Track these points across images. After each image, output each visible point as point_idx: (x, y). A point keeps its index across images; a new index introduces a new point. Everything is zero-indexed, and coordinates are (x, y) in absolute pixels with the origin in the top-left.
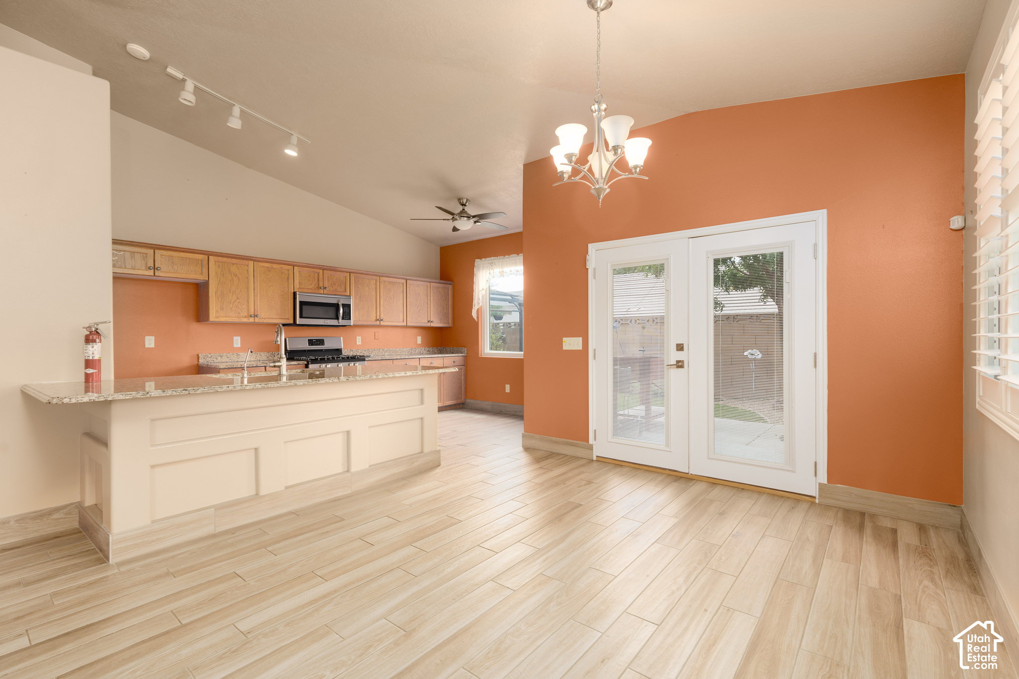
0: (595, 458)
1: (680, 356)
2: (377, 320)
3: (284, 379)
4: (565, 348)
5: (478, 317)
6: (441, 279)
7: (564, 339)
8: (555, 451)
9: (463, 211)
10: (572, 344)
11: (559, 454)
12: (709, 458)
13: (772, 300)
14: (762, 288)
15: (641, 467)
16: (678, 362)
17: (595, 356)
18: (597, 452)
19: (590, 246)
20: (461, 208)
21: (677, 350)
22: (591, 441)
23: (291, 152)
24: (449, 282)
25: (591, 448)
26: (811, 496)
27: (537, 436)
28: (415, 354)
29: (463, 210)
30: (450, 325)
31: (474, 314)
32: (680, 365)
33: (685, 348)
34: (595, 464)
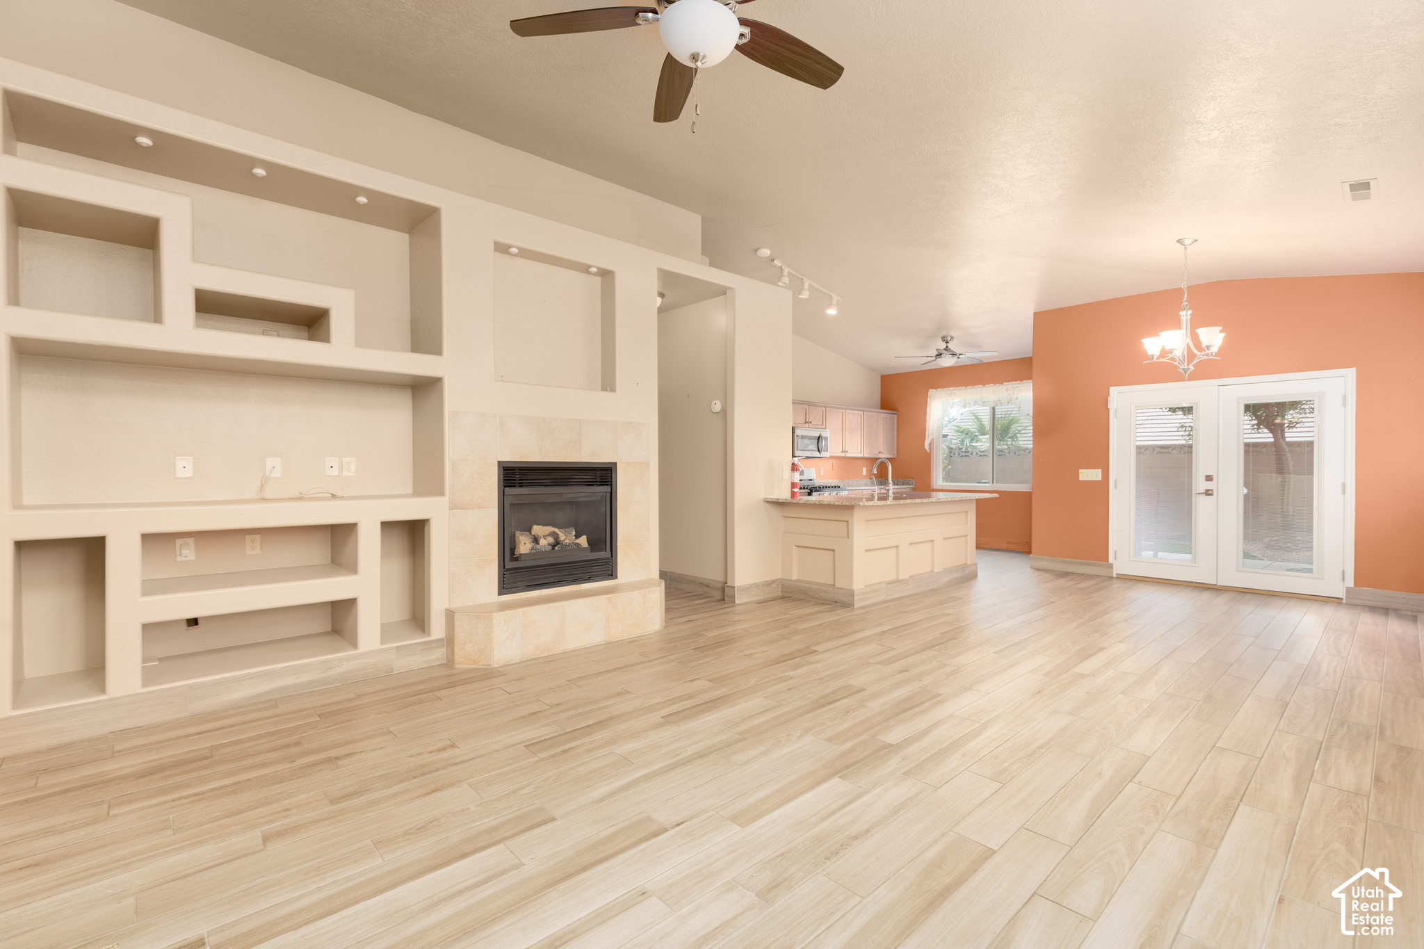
0: (1115, 576)
1: (1209, 485)
2: (842, 452)
3: (891, 499)
4: (1081, 479)
5: (930, 448)
6: (882, 408)
7: (1081, 471)
8: (1069, 571)
9: (947, 349)
10: (1090, 475)
11: (1073, 574)
12: (1238, 571)
13: (1266, 431)
14: (1254, 418)
15: (1166, 581)
16: (1207, 490)
17: (1116, 485)
18: (1117, 570)
19: (1112, 389)
20: (944, 345)
21: (1207, 480)
22: (1111, 560)
23: (832, 312)
24: (895, 412)
25: (1111, 566)
26: (1338, 598)
27: (1048, 558)
28: (862, 486)
29: (947, 347)
30: (896, 456)
31: (927, 447)
32: (1208, 493)
33: (1215, 478)
34: (1115, 581)
